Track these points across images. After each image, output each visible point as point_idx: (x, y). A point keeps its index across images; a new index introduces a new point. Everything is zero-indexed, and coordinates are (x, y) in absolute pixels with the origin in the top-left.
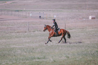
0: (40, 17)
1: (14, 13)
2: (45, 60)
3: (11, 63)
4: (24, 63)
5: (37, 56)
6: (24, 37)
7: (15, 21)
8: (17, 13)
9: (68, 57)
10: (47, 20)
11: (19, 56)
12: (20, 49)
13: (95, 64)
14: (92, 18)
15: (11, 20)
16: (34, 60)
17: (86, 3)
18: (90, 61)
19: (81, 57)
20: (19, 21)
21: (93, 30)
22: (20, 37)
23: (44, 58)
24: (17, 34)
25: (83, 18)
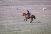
0: (17, 9)
1: (4, 7)
2: (20, 32)
3: (2, 33)
4: (9, 33)
5: (16, 29)
6: (9, 19)
7: (4, 11)
8: (5, 7)
9: (32, 30)
10: (21, 11)
11: (6, 30)
12: (7, 26)
13: (46, 33)
14: (44, 10)
15: (2, 10)
16: (14, 32)
17: (41, 2)
18: (43, 32)
19: (38, 30)
20: (6, 11)
21: (45, 16)
22: (7, 19)
23: (19, 30)
24: (5, 18)
25: (40, 9)
